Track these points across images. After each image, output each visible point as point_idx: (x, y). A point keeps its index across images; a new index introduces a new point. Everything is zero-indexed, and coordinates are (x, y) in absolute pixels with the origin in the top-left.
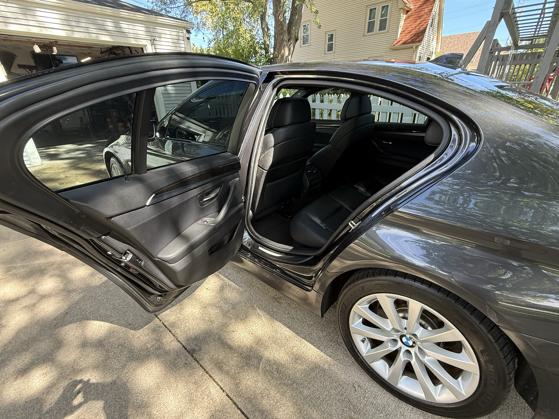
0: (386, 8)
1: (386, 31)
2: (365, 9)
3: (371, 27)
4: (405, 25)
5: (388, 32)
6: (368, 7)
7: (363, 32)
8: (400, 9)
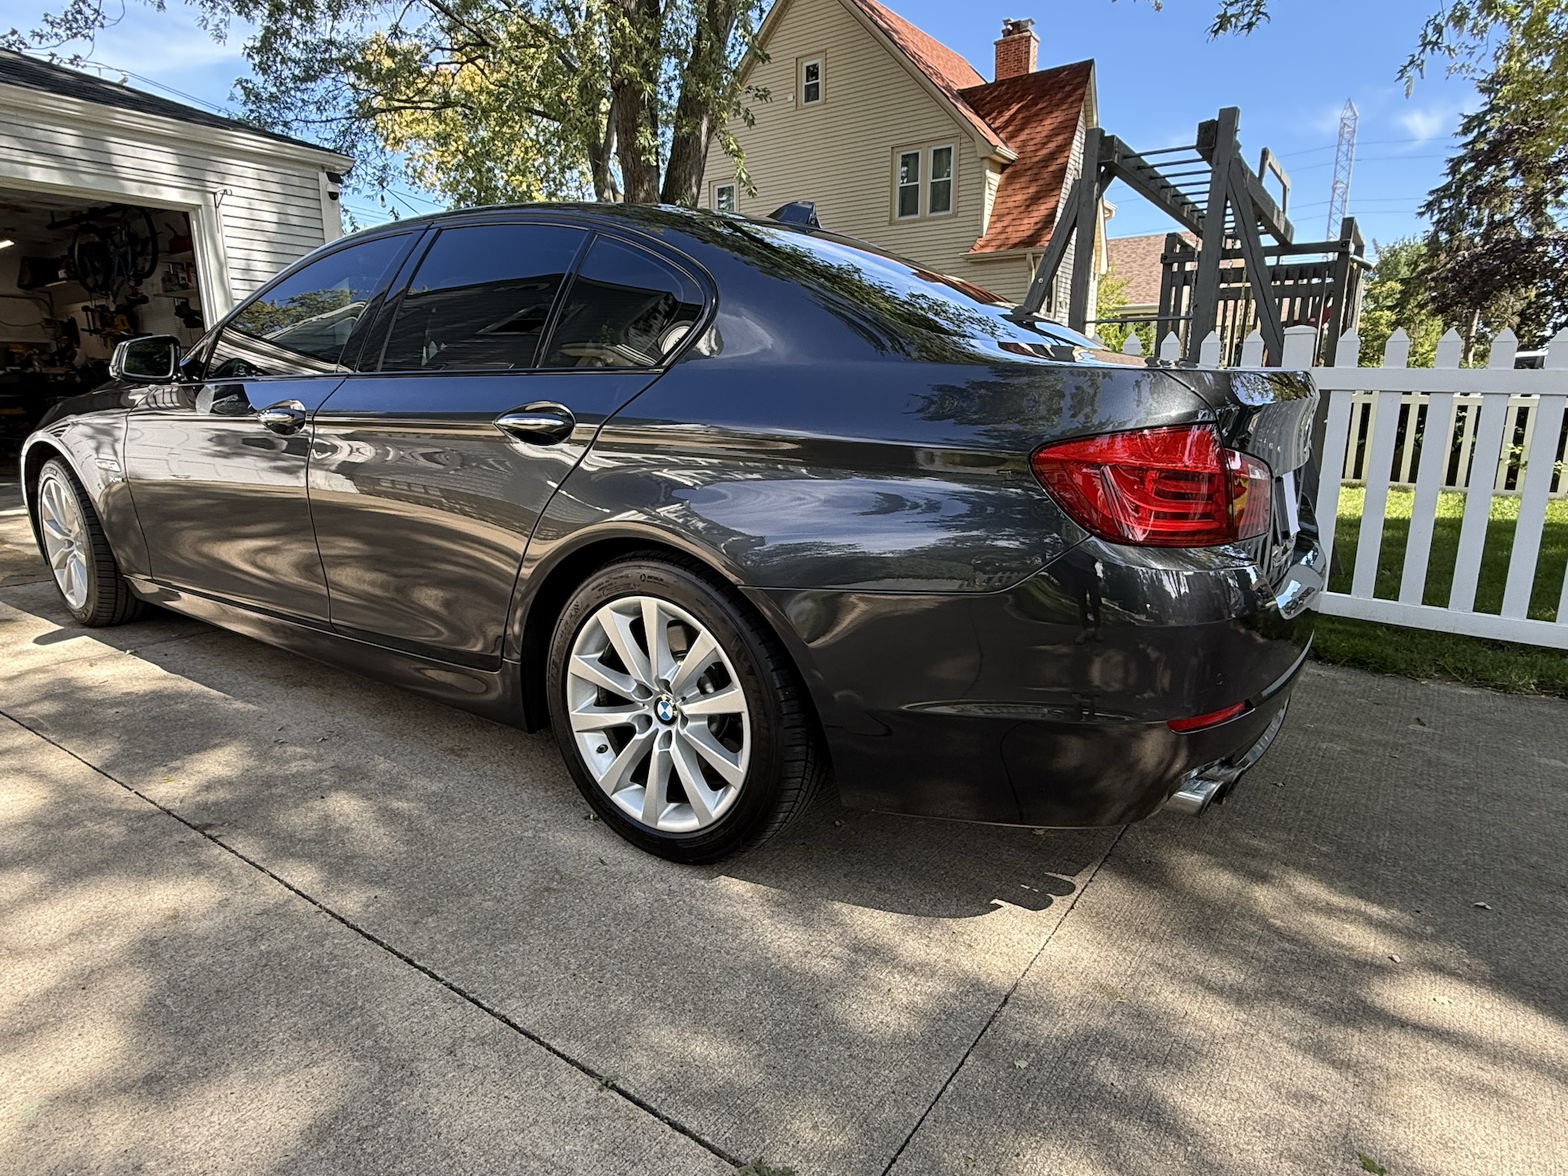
0: (945, 154)
1: (951, 212)
2: (889, 154)
3: (908, 202)
4: (1000, 200)
5: (955, 215)
6: (896, 150)
7: (888, 214)
8: (982, 158)
